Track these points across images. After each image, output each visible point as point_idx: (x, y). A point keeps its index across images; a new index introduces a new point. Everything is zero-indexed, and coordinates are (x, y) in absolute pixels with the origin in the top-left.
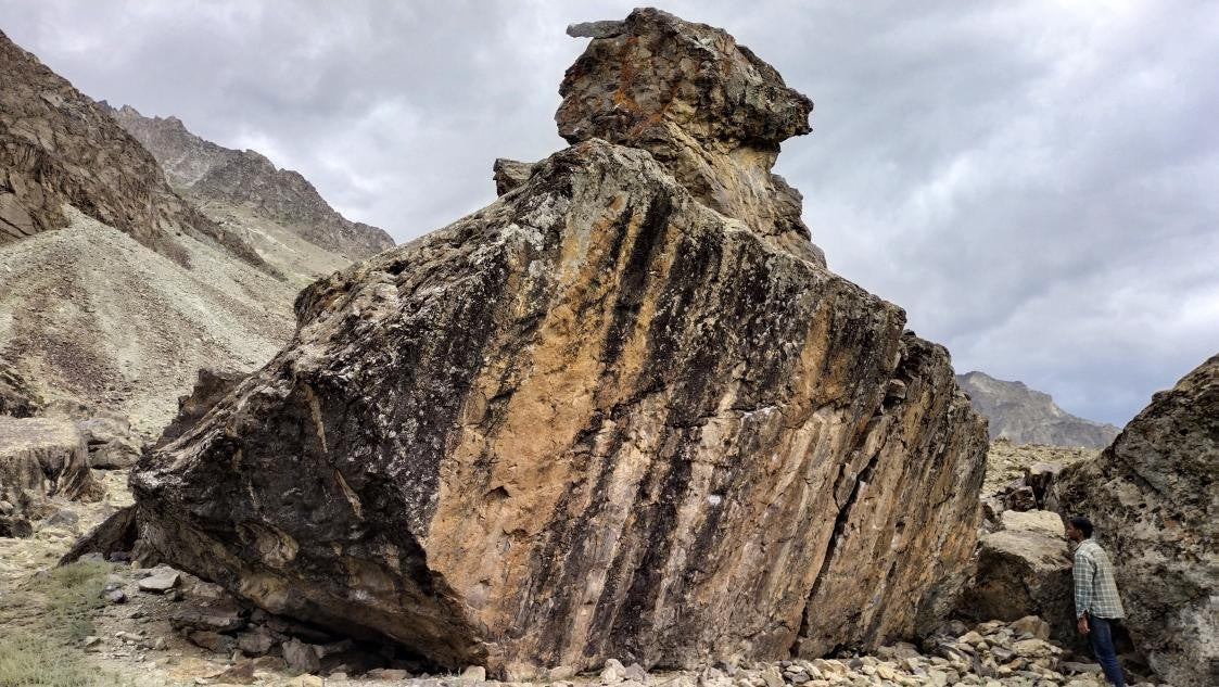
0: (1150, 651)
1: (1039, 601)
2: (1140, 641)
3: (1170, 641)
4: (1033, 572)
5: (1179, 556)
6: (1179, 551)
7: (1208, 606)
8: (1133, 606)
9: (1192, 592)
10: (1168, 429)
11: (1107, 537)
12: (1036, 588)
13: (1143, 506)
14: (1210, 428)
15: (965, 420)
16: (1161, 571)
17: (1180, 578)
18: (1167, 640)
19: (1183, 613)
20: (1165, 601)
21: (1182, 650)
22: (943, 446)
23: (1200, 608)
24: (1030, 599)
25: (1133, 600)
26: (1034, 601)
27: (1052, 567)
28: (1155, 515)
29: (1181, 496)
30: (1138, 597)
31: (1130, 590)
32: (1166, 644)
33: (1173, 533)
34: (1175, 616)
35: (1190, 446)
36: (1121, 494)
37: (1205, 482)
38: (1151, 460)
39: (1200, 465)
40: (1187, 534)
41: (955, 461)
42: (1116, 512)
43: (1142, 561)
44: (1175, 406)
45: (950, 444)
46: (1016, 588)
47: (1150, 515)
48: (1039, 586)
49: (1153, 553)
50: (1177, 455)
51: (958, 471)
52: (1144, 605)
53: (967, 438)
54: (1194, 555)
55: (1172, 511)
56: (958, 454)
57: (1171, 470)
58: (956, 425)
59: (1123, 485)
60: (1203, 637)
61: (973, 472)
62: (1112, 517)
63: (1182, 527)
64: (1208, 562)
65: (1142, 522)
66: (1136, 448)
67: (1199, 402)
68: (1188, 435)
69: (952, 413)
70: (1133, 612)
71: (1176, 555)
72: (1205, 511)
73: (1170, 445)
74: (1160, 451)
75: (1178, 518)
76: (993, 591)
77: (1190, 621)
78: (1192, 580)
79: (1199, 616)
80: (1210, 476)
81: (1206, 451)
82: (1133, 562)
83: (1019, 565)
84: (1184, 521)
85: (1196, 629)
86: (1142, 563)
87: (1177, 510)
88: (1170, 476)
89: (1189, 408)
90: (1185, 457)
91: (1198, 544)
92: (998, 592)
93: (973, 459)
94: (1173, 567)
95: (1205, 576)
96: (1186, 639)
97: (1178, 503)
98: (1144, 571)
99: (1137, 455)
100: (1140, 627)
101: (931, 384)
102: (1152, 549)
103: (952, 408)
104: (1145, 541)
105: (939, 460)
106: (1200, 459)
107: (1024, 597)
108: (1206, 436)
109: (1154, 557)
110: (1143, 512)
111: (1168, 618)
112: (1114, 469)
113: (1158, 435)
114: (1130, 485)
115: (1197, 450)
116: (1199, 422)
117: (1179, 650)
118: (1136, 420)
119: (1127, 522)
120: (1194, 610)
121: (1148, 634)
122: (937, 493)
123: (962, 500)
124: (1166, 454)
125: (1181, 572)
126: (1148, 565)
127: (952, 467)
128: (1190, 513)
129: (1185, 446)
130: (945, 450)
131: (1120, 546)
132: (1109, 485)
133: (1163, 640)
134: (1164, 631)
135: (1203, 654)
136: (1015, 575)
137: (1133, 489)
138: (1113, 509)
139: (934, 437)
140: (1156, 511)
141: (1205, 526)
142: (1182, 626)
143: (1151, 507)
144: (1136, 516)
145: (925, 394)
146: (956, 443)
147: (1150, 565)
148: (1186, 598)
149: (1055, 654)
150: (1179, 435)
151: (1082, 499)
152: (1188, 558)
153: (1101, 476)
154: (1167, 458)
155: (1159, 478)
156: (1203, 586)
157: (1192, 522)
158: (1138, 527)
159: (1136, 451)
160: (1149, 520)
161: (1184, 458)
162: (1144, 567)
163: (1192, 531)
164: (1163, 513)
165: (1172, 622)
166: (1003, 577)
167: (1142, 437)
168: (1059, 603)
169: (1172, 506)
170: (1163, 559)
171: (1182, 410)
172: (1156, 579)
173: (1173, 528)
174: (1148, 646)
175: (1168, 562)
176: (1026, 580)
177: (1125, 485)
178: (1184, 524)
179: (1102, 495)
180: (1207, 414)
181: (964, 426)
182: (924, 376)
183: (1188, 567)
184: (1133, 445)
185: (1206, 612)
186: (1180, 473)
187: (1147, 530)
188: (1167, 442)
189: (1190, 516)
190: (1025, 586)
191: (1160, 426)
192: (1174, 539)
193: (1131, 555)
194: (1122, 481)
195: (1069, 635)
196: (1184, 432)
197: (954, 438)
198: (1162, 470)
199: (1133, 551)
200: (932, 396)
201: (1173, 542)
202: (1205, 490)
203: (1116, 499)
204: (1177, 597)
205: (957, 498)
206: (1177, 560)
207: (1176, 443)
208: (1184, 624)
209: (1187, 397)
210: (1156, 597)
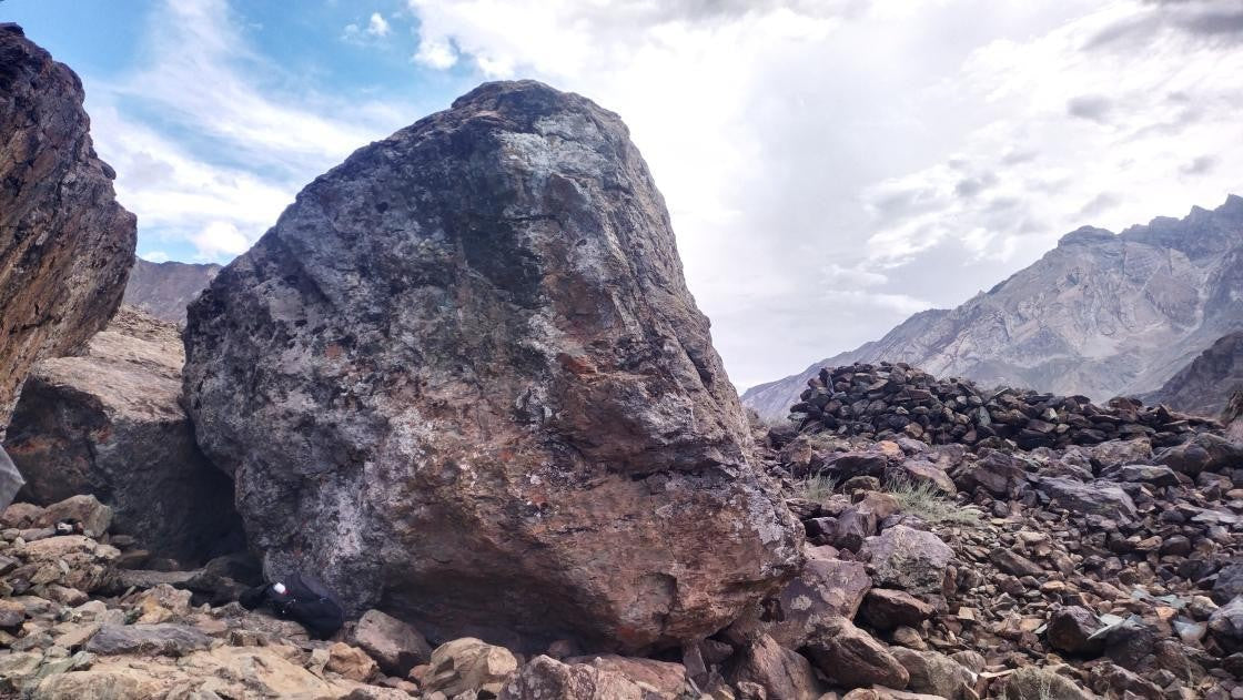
0: (265, 549)
1: (110, 471)
2: (256, 534)
3: (297, 533)
4: (109, 422)
5: (336, 401)
6: (338, 391)
7: (359, 478)
8: (255, 479)
9: (341, 457)
10: (361, 199)
11: (242, 371)
12: (107, 448)
13: (301, 323)
14: (419, 203)
15: (94, 204)
16: (306, 423)
17: (330, 436)
18: (293, 532)
19: (324, 489)
20: (303, 471)
21: (310, 546)
22: (45, 235)
23: (348, 482)
24: (94, 468)
25: (257, 471)
26: (100, 472)
27: (147, 417)
28: (315, 339)
29: (359, 307)
30: (266, 465)
31: (256, 454)
32: (291, 538)
33: (335, 365)
34: (312, 495)
35: (387, 229)
36: (274, 303)
37: (396, 289)
38: (327, 249)
39: (395, 260)
40: (354, 368)
41: (65, 265)
42: (261, 332)
43: (281, 406)
44: (377, 162)
45: (59, 234)
46: (74, 449)
47: (308, 337)
48: (113, 446)
49: (301, 396)
50: (365, 243)
51: (69, 282)
52: (272, 477)
53: (94, 235)
54: (356, 398)
55: (340, 331)
56: (73, 256)
57: (352, 266)
58: (75, 208)
59: (280, 290)
60: (343, 526)
61: (99, 292)
62: (253, 339)
63: (350, 356)
64: (375, 409)
65: (295, 348)
66: (308, 226)
67: (410, 159)
68: (386, 213)
69: (71, 185)
70: (253, 488)
71: (332, 400)
72: (386, 333)
73: (358, 227)
74: (341, 235)
75: (347, 342)
76: (32, 452)
77: (331, 501)
78: (346, 436)
79: (345, 494)
80: (405, 279)
81: (407, 238)
82: (269, 410)
83: (88, 410)
84: (354, 347)
85: (337, 513)
86: (281, 412)
87: (347, 330)
88: (349, 277)
89: (397, 167)
90: (376, 247)
91: (367, 381)
92: (40, 456)
93: (103, 271)
94: (323, 418)
95: (365, 432)
96: (318, 530)
97: (351, 319)
98: (283, 423)
99: (309, 241)
100: (258, 512)
101: (36, 121)
102: (300, 389)
103: (71, 177)
104: (292, 377)
105: (34, 256)
106: (396, 252)
107: (84, 464)
108: (412, 216)
109: (300, 402)
110: (300, 332)
111: (302, 496)
112: (272, 264)
113: (345, 209)
114: (290, 290)
115: (394, 237)
116: (405, 192)
117: (306, 546)
118: (319, 180)
119: (273, 347)
120: (340, 484)
121: (269, 524)
122: (24, 306)
123: (73, 331)
124: (350, 240)
125: (333, 425)
126: (289, 414)
127: (60, 273)
128: (365, 334)
129: (379, 230)
130: (49, 245)
131: (255, 384)
132: (260, 288)
133: (289, 531)
134: (291, 519)
135: (336, 552)
136: (76, 426)
137: (293, 296)
138: (258, 328)
139: (30, 216)
140: (318, 331)
141: (382, 354)
142: (318, 509)
143: (312, 326)
144: (289, 338)
145: (19, 135)
146: (71, 237)
147: (291, 414)
148: (333, 466)
149: (102, 561)
150: (374, 212)
151: (218, 312)
152: (347, 405)
153: (251, 274)
154: (350, 247)
155: (332, 279)
156: (359, 446)
157: (366, 349)
158: (289, 354)
159: (309, 233)
160: (305, 345)
161: (374, 249)
162: (284, 417)
163: (362, 362)
164: (328, 334)
165: (306, 503)
166: (56, 430)
167: (320, 212)
168: (145, 476)
169: (343, 323)
170: (313, 405)
171: (387, 169)
172: (297, 437)
173: (336, 357)
174: (265, 541)
175: (319, 410)
176: (94, 435)
177: (283, 288)
178: (353, 353)
179: (247, 304)
180: (420, 181)
181: (91, 213)
182: (20, 101)
183: (345, 417)
184: (305, 222)
185: (354, 486)
186: (364, 272)
187: (299, 360)
188: (355, 221)
189: (364, 339)
190: (90, 445)
191: (350, 194)
192: (335, 373)
193: (267, 399)
194: (280, 284)
195: (153, 526)
196: (382, 208)
197: (68, 228)
198: (340, 266)
199: (271, 393)
200: (33, 144)
201: (332, 379)
202: (393, 300)
203: (265, 311)
204: (320, 466)
205: (63, 326)
206: (331, 407)
207: (368, 224)
208: (322, 506)
209: (396, 149)
210: (291, 465)
